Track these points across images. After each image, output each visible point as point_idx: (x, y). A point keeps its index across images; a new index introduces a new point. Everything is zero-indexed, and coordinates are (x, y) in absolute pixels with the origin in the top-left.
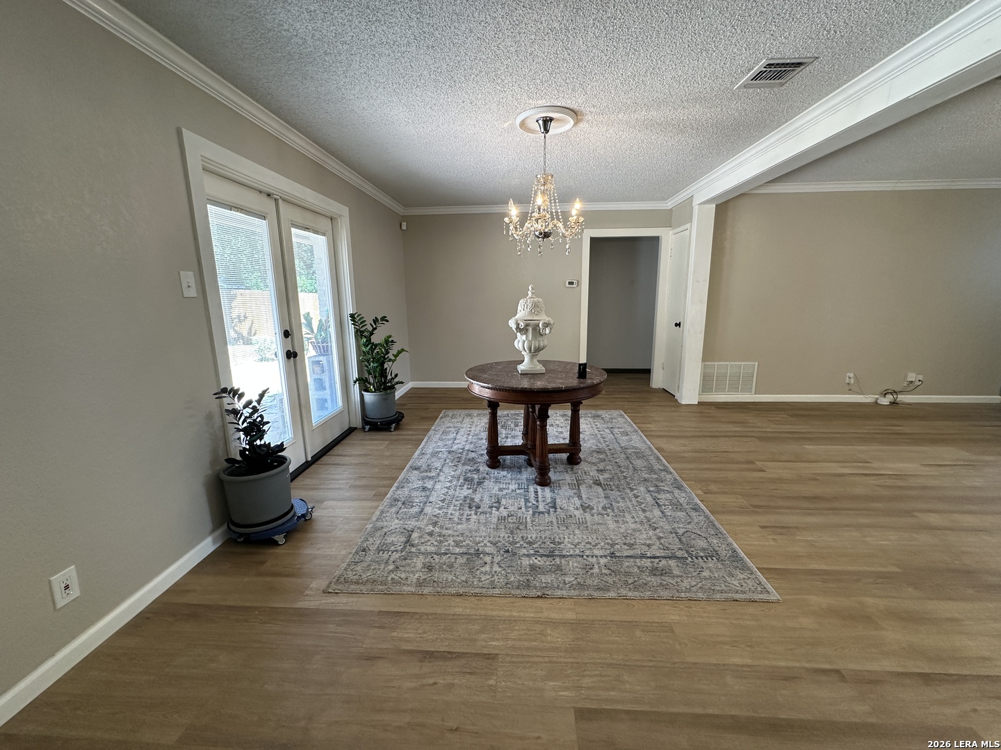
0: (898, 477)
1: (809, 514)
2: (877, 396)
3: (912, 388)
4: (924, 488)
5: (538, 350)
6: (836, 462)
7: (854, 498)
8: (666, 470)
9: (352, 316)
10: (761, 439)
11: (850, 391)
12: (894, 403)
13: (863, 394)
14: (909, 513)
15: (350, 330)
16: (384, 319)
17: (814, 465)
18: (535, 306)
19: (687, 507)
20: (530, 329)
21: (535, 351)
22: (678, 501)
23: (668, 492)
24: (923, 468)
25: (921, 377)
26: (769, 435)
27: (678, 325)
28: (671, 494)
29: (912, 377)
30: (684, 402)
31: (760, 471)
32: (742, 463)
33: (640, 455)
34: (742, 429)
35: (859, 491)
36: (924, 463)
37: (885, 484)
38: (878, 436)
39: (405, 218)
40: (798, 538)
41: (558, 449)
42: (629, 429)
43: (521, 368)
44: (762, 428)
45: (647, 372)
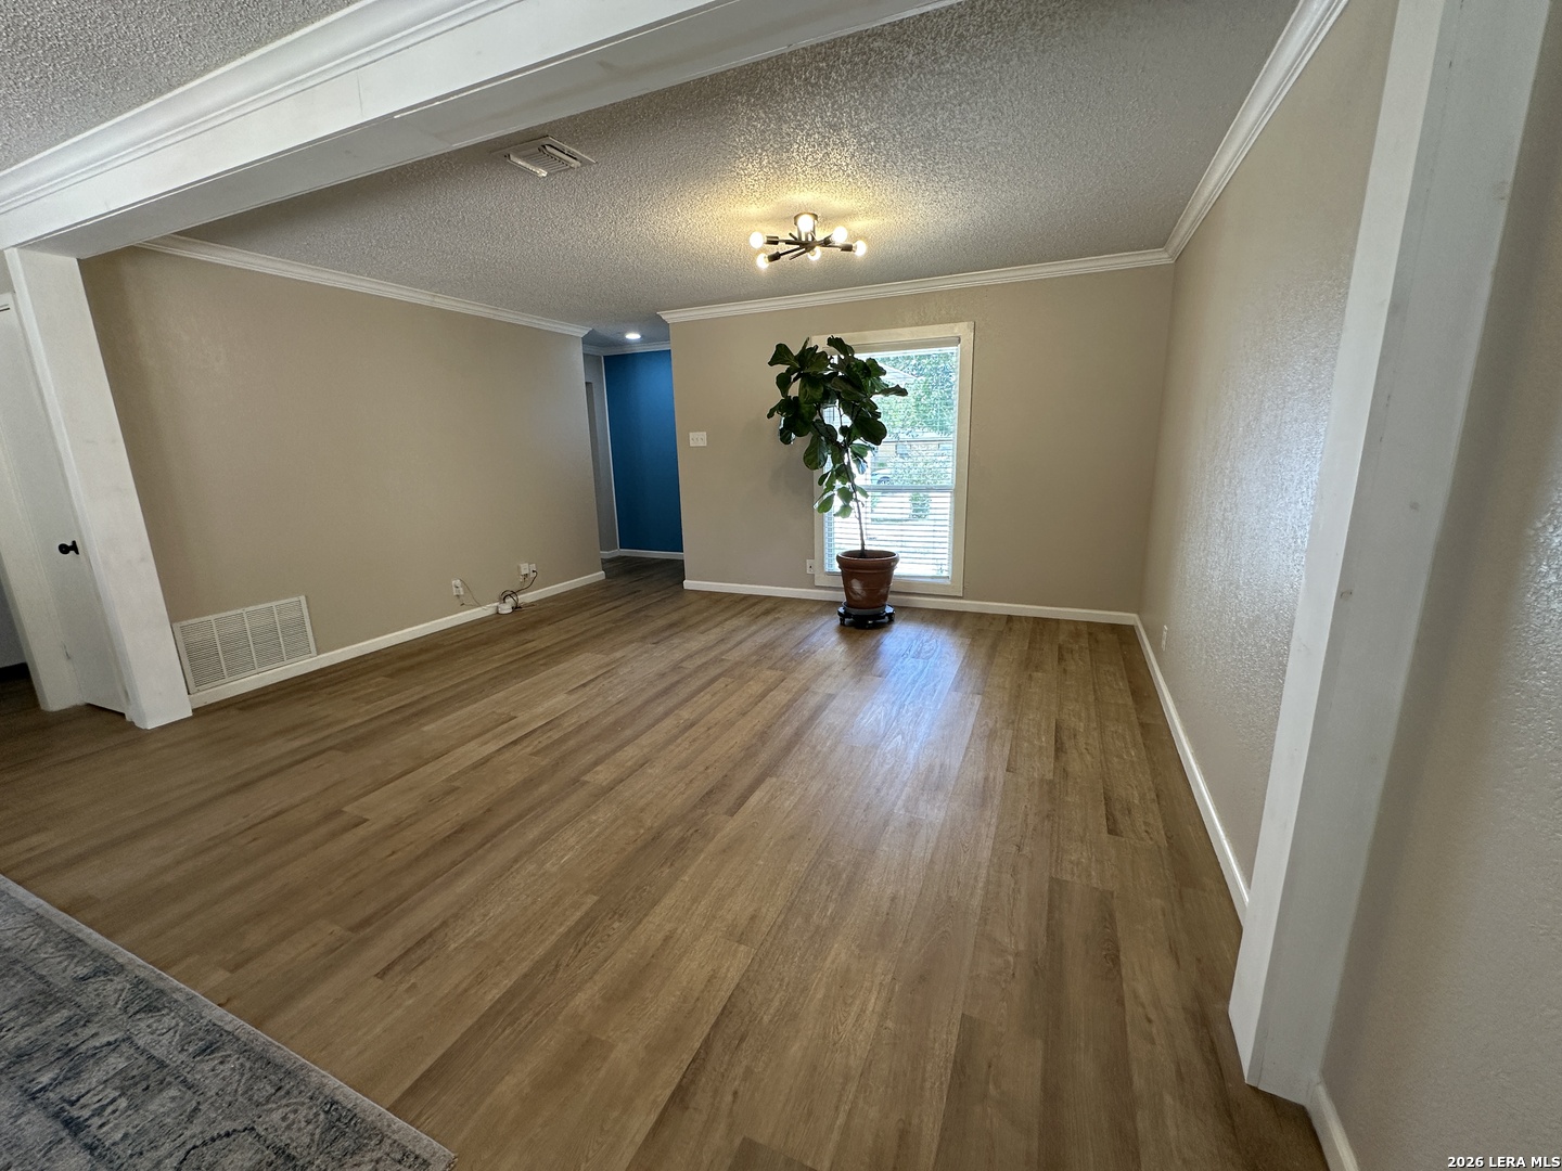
0: (550, 725)
1: (458, 875)
2: (496, 604)
3: (529, 583)
4: (580, 728)
6: (473, 738)
7: (513, 794)
8: (106, 969)
10: (346, 747)
11: (463, 606)
12: (516, 608)
13: (480, 606)
14: (576, 782)
17: (445, 760)
19: (183, 1057)
22: (151, 1058)
23: (113, 1046)
24: (572, 697)
25: (533, 567)
26: (362, 731)
27: (69, 549)
28: (124, 1047)
29: (525, 568)
30: (151, 725)
31: (356, 825)
32: (318, 824)
34: (307, 740)
35: (514, 777)
36: (571, 688)
37: (541, 746)
38: (512, 667)
40: (453, 946)
44: (345, 720)
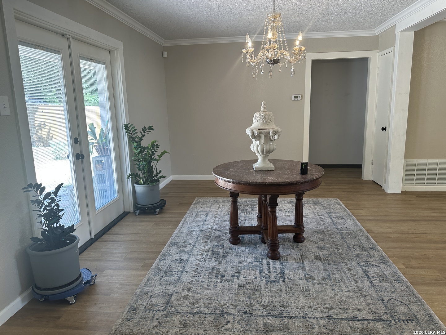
5: (269, 152)
9: (126, 126)
15: (125, 137)
16: (150, 128)
18: (266, 118)
19: (391, 279)
20: (263, 136)
21: (266, 153)
22: (384, 274)
23: (376, 266)
27: (384, 129)
28: (379, 268)
30: (389, 192)
33: (353, 235)
39: (166, 48)
41: (285, 230)
42: (344, 214)
43: (256, 166)
45: (359, 167)
